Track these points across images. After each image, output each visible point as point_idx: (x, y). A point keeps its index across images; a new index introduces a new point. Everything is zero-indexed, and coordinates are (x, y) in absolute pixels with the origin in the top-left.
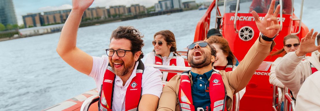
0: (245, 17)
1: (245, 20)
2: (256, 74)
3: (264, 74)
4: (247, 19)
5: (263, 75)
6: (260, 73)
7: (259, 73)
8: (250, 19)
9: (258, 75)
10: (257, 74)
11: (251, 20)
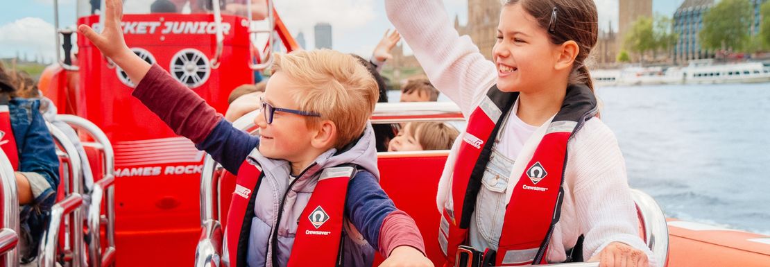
0: (128, 24)
1: (129, 31)
2: (174, 172)
3: (192, 170)
4: (135, 28)
5: (190, 172)
6: (182, 168)
7: (180, 170)
8: (142, 30)
9: (180, 175)
10: (177, 172)
11: (144, 32)
